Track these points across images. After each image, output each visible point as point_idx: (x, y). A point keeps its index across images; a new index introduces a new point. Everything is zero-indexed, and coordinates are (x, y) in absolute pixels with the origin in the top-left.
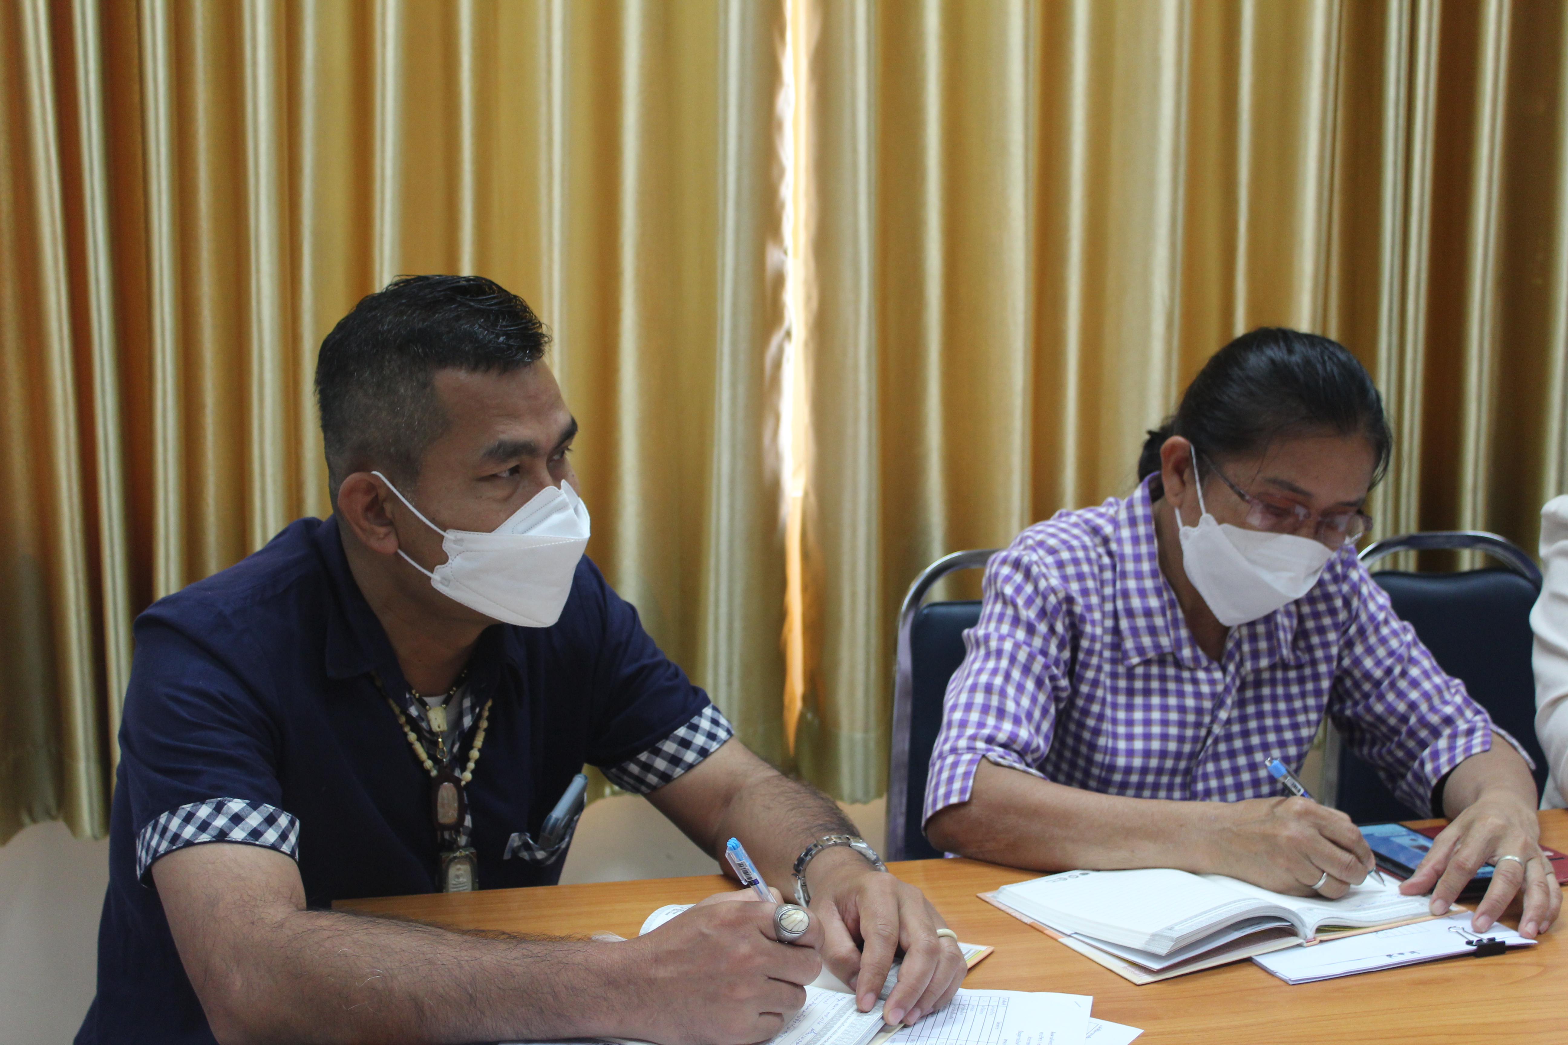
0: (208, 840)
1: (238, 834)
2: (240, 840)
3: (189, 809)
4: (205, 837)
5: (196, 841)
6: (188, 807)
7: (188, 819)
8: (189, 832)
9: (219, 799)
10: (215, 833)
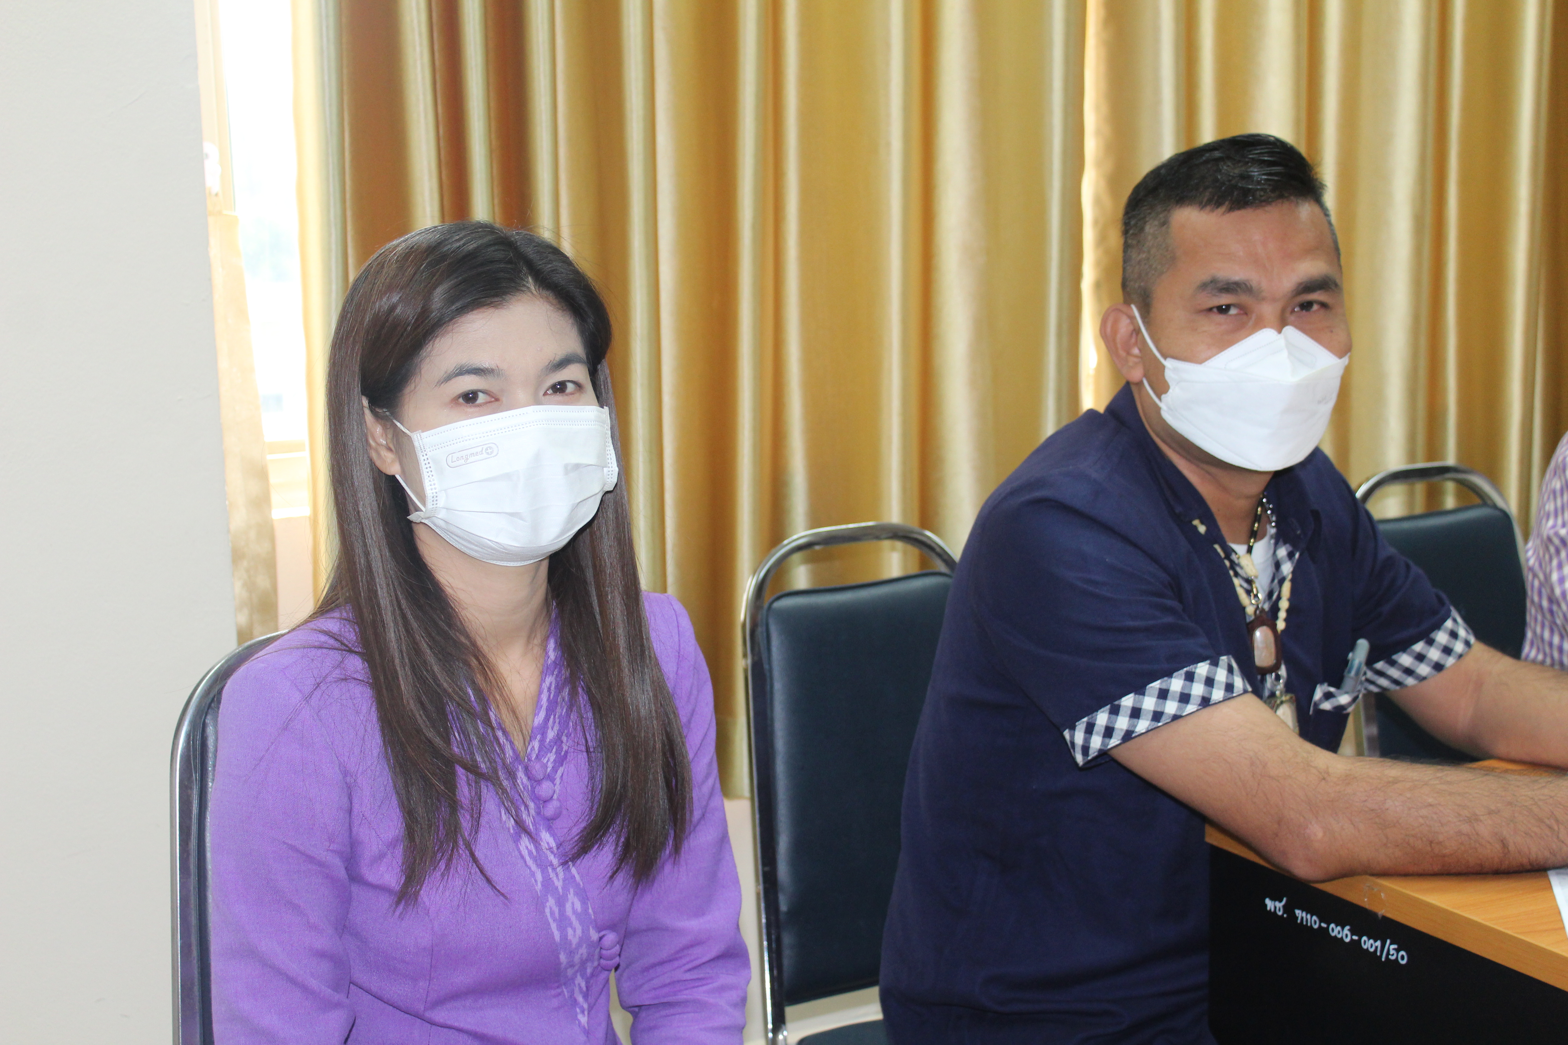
0: (1195, 709)
1: (1218, 694)
2: (1221, 699)
3: (1158, 686)
4: (1191, 708)
5: (1184, 714)
6: (1156, 685)
7: (1163, 694)
8: (1171, 707)
9: (1185, 669)
10: (1199, 701)
